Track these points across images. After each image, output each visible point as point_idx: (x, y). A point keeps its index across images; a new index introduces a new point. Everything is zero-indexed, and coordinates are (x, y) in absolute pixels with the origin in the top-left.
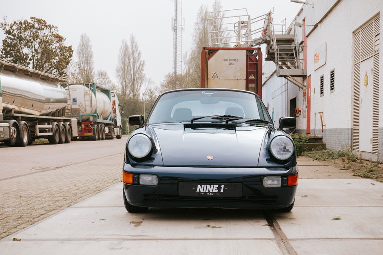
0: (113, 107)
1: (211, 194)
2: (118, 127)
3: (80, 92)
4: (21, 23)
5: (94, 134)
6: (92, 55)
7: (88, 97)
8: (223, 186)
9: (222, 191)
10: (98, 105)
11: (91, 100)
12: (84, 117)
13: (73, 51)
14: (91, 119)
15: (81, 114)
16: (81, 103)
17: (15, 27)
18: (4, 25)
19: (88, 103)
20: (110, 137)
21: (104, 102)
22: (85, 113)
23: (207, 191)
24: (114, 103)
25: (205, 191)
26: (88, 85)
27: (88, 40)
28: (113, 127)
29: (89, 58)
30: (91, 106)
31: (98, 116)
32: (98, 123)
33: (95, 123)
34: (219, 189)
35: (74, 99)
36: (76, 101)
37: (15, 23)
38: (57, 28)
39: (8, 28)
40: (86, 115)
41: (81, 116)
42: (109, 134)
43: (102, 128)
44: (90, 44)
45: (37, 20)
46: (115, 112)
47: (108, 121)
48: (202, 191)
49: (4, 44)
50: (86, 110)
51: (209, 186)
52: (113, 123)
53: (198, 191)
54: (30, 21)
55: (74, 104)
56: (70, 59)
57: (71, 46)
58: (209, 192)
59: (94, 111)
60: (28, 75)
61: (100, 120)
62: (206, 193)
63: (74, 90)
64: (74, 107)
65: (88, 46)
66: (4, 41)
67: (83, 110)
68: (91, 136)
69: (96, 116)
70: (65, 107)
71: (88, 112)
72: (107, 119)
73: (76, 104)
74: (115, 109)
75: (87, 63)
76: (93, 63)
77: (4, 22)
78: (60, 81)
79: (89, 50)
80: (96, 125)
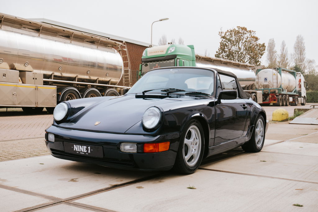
0: (299, 84)
1: (82, 153)
2: (303, 97)
3: (270, 74)
4: (231, 31)
5: (278, 101)
6: (304, 49)
7: (275, 77)
8: (89, 148)
9: (89, 152)
10: (283, 82)
11: (277, 79)
12: (272, 91)
13: (265, 47)
14: (277, 91)
15: (270, 88)
16: (270, 81)
17: (227, 34)
18: (220, 33)
19: (275, 81)
20: (295, 104)
21: (289, 80)
22: (272, 88)
23: (80, 151)
24: (300, 81)
25: (78, 150)
26: (276, 69)
27: (302, 39)
28: (297, 97)
29: (302, 51)
30: (277, 83)
31: (283, 90)
32: (283, 95)
33: (280, 94)
34: (87, 149)
35: (266, 78)
36: (266, 80)
37: (228, 31)
38: (255, 32)
39: (223, 35)
40: (273, 89)
41: (270, 90)
42: (294, 102)
43: (286, 98)
44: (304, 41)
45: (241, 28)
46: (300, 87)
47: (293, 93)
48: (77, 150)
49: (221, 45)
50: (273, 86)
51: (80, 146)
52: (298, 94)
53: (75, 150)
54: (237, 29)
55: (265, 82)
56: (264, 52)
57: (264, 44)
58: (81, 152)
59: (279, 86)
60: (211, 61)
61: (285, 92)
62: (79, 152)
63: (266, 73)
64: (266, 83)
65: (302, 43)
66: (221, 43)
67: (271, 86)
68: (276, 103)
69: (280, 90)
70: (253, 84)
71: (275, 87)
72: (291, 92)
73: (267, 82)
74: (301, 85)
75: (300, 54)
76: (305, 54)
77: (220, 31)
78: (250, 67)
79: (302, 45)
80: (280, 96)
